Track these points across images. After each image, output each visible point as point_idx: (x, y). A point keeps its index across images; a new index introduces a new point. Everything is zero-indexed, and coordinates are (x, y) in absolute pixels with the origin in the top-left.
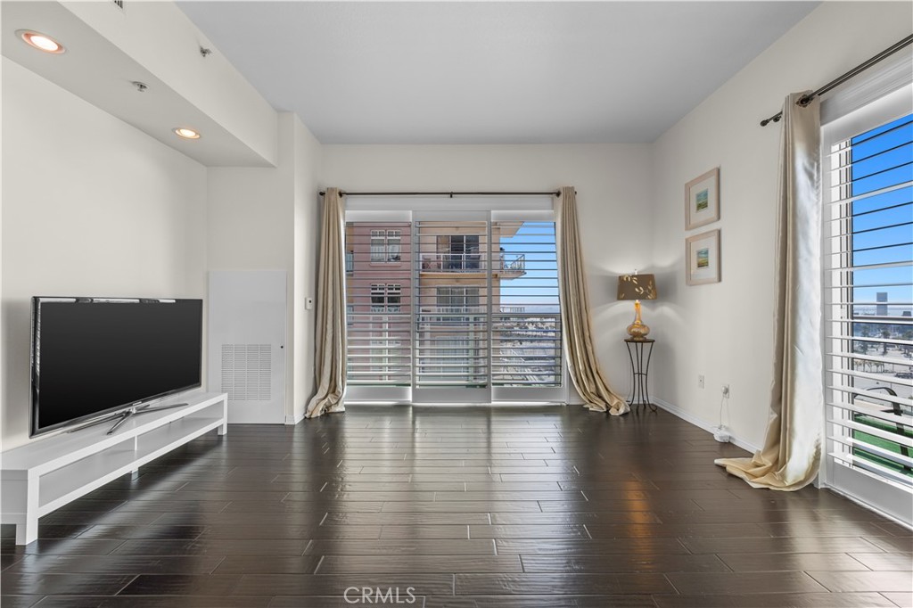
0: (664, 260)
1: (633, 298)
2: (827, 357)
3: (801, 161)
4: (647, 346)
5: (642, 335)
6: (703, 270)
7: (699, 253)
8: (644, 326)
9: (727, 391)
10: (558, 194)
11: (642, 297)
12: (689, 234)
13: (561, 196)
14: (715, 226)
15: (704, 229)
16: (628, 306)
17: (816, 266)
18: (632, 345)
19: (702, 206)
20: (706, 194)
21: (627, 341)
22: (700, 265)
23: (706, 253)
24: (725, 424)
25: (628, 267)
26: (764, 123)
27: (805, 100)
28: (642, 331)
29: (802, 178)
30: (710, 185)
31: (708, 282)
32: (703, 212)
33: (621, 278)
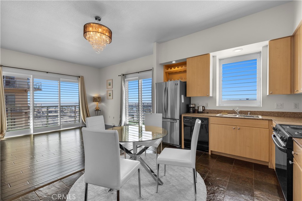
0: (103, 94)
1: (96, 102)
2: (126, 110)
3: (123, 83)
4: (99, 111)
5: (98, 109)
6: (110, 97)
7: (109, 93)
8: (98, 107)
9: (114, 118)
10: (79, 77)
11: (98, 101)
12: (107, 90)
13: (80, 78)
14: (112, 89)
15: (110, 89)
16: (95, 103)
17: (125, 98)
18: (96, 112)
19: (110, 85)
20: (110, 83)
21: (95, 111)
22: (109, 96)
23: (110, 94)
24: (114, 123)
25: (95, 95)
26: (119, 76)
27: (123, 75)
28: (98, 108)
29: (123, 86)
30: (111, 82)
31: (111, 99)
32: (110, 86)
33: (94, 97)
